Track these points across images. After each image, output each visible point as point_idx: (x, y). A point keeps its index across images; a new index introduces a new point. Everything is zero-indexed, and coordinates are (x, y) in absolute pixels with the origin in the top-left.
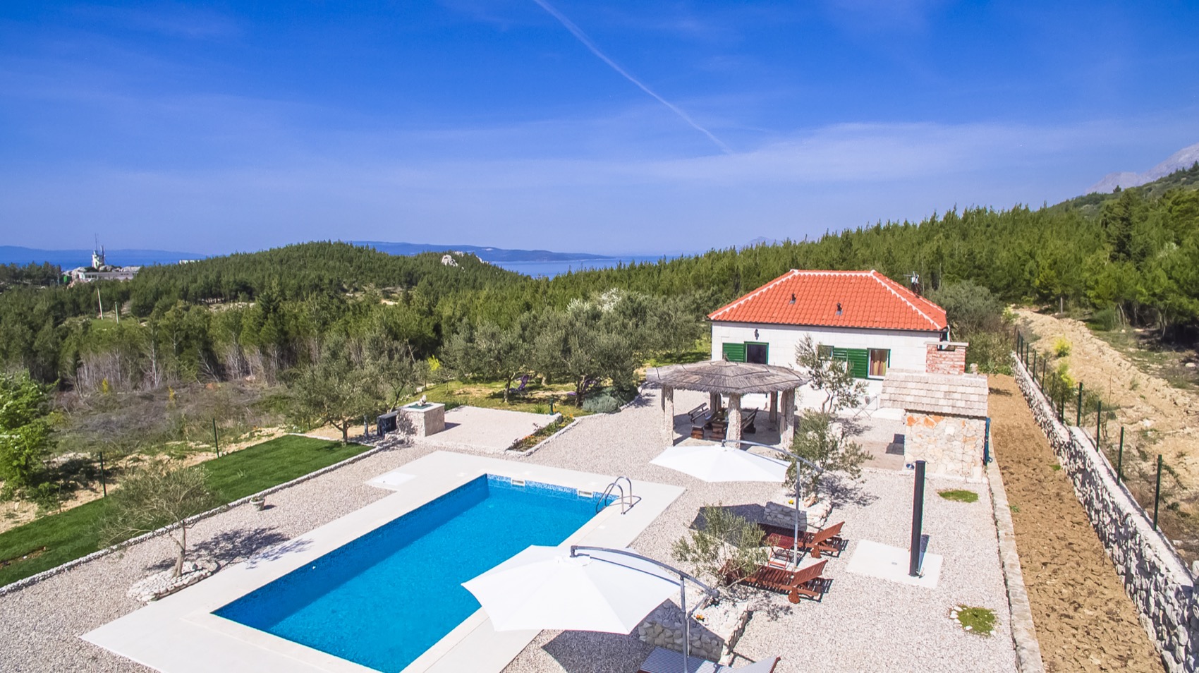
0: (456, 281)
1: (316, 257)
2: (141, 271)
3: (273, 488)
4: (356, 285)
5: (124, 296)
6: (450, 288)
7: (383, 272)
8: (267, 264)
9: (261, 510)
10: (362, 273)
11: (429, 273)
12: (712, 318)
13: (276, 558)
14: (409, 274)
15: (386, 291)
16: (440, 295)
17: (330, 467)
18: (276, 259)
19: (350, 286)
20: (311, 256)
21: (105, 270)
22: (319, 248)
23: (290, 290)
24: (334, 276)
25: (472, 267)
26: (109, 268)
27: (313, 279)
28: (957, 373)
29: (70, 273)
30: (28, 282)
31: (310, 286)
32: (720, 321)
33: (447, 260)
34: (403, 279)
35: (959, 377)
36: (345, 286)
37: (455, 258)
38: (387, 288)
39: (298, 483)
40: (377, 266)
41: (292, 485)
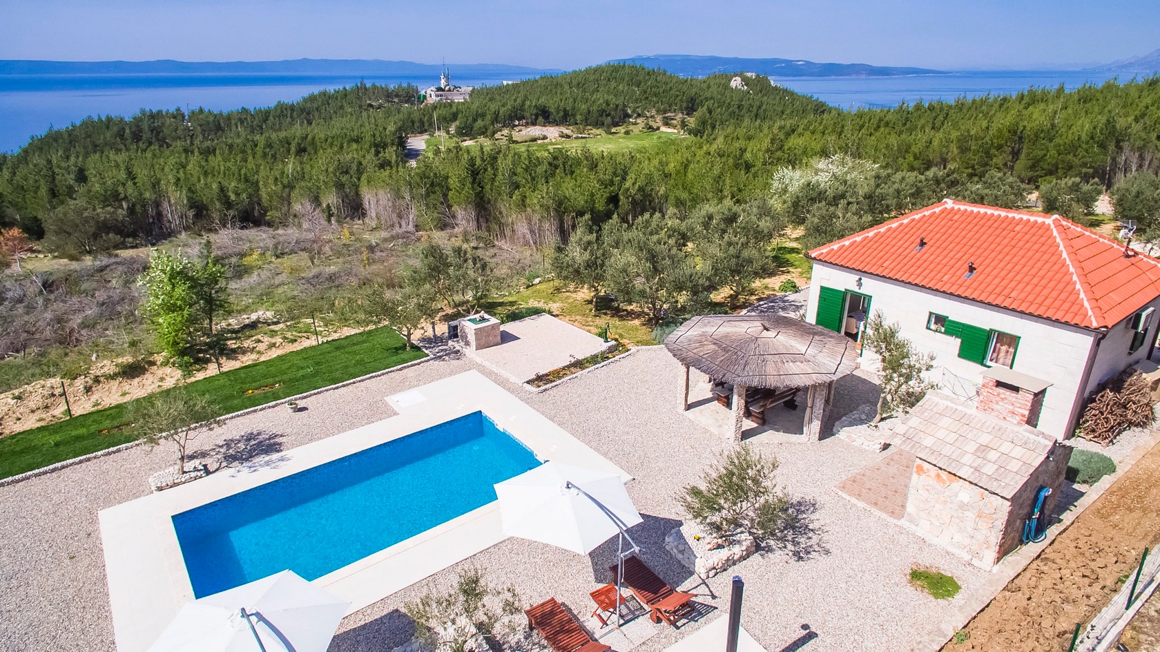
0: (739, 107)
1: (609, 79)
2: (473, 91)
3: (319, 390)
4: (639, 110)
5: (454, 117)
6: (730, 115)
7: (666, 97)
8: (566, 87)
9: (295, 412)
10: (647, 98)
11: (712, 98)
12: (813, 256)
13: (255, 471)
14: (692, 99)
15: (666, 118)
16: (718, 123)
17: (377, 373)
18: (574, 82)
19: (634, 111)
20: (604, 79)
21: (449, 90)
22: (613, 71)
23: (581, 115)
24: (620, 101)
25: (761, 91)
26: (452, 88)
27: (601, 105)
28: (1015, 422)
29: (426, 92)
30: (396, 100)
31: (598, 111)
32: (820, 260)
33: (736, 83)
34: (684, 105)
35: (1016, 428)
36: (629, 111)
37: (746, 81)
38: (669, 114)
39: (344, 386)
40: (661, 90)
41: (337, 388)
